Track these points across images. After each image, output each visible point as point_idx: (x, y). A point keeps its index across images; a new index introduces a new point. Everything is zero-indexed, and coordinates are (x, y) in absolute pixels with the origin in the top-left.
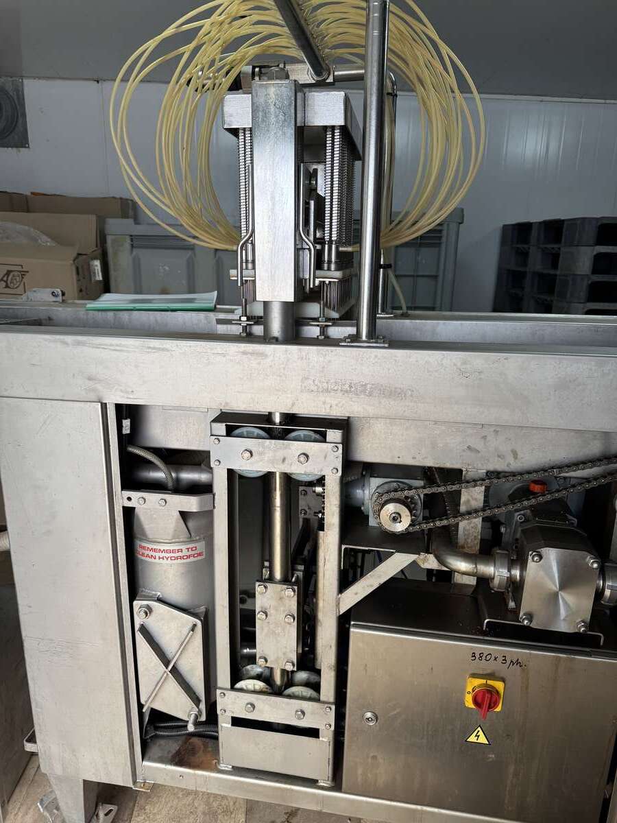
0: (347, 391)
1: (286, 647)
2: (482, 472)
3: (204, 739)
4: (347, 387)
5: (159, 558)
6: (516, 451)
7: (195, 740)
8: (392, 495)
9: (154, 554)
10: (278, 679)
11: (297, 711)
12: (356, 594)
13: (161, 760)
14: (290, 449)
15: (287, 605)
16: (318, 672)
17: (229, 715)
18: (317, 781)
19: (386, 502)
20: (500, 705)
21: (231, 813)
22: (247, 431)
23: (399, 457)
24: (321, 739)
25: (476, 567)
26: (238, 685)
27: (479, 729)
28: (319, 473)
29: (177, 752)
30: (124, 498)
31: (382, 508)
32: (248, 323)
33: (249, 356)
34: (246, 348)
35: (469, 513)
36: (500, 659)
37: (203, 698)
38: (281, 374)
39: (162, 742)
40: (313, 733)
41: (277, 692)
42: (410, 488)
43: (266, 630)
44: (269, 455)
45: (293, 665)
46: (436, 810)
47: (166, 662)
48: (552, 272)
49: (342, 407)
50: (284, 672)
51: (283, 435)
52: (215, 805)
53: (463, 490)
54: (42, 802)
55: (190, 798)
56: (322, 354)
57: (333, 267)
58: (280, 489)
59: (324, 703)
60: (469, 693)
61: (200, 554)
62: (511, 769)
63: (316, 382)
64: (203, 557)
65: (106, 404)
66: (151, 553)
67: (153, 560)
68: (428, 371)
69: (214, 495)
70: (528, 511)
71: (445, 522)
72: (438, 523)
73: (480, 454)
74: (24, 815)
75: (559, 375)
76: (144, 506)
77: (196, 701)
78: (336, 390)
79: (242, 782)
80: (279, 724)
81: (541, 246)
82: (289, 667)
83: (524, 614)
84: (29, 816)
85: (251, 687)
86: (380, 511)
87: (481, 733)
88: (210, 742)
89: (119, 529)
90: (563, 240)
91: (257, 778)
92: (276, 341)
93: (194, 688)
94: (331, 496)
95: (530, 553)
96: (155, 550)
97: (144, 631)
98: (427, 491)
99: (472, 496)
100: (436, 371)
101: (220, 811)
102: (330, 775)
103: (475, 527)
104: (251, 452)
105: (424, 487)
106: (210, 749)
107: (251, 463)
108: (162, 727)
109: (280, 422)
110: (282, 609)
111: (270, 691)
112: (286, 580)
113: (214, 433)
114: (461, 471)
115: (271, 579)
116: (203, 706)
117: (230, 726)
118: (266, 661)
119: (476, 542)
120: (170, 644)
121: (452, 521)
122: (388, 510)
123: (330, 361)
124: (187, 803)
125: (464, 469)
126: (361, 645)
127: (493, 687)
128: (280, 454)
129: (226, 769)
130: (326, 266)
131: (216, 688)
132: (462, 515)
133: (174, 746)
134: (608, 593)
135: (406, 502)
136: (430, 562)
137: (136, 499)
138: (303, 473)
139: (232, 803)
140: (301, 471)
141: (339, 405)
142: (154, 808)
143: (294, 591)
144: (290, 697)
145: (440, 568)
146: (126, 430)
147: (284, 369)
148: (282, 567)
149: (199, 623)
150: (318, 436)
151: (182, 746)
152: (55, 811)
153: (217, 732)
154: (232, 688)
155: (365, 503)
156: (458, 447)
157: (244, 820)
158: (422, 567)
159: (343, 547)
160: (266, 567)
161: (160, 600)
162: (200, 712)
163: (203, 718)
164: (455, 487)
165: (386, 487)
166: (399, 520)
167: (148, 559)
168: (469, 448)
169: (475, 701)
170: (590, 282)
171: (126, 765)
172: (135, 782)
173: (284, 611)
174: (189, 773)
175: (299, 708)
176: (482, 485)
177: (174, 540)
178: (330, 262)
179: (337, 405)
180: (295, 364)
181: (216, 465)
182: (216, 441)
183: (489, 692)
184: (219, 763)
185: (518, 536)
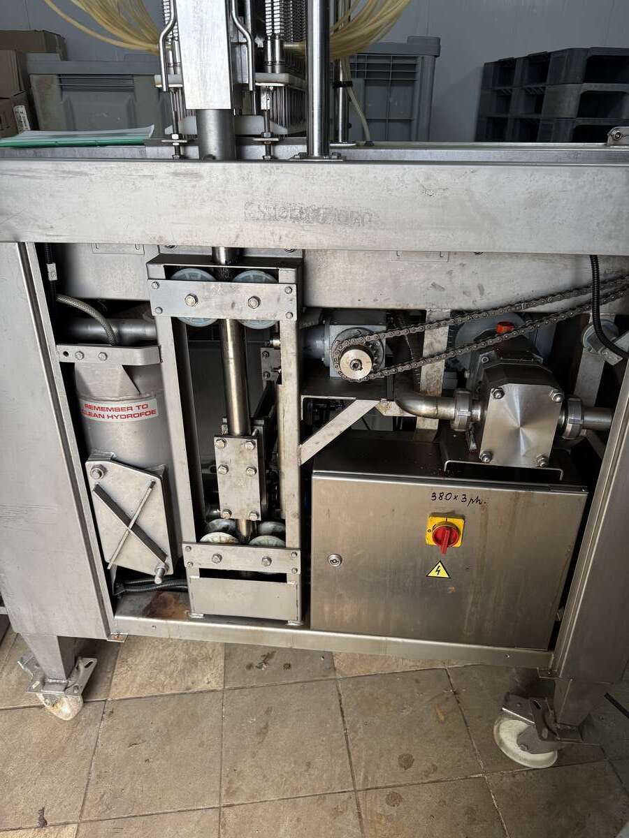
0: (297, 219)
1: (249, 499)
2: (447, 312)
3: (175, 593)
4: (297, 212)
5: (108, 417)
6: (482, 286)
7: (166, 595)
8: (353, 341)
9: (102, 413)
10: (244, 531)
11: (263, 558)
12: (317, 443)
13: (133, 614)
14: (239, 291)
15: (248, 459)
16: (283, 522)
17: (197, 567)
18: (286, 622)
19: (347, 349)
20: (460, 541)
21: (211, 659)
22: (189, 274)
23: (359, 300)
24: (288, 583)
25: (437, 409)
26: (204, 539)
27: (440, 564)
28: (273, 319)
29: (148, 606)
30: (59, 353)
31: (342, 356)
32: (181, 141)
33: (182, 177)
34: (176, 168)
35: (432, 356)
36: (460, 498)
37: (168, 552)
38: (221, 199)
39: (133, 598)
40: (281, 578)
41: (244, 542)
42: (371, 333)
43: (228, 483)
44: (215, 300)
45: (258, 515)
46: (400, 640)
47: (127, 520)
48: (535, 116)
49: (292, 238)
50: (249, 522)
51: (231, 276)
52: (195, 653)
53: (426, 332)
54: (22, 660)
55: (170, 649)
56: (266, 172)
57: (277, 68)
58: (233, 340)
59: (290, 549)
60: (429, 531)
61: (152, 412)
62: (470, 599)
63: (262, 208)
64: (157, 415)
65: (24, 243)
66: (98, 412)
67: (101, 419)
68: (389, 190)
69: (160, 348)
70: (493, 352)
71: (407, 367)
72: (400, 369)
73: (445, 292)
74: (8, 674)
75: (530, 190)
76: (83, 361)
77: (162, 556)
78: (286, 217)
79: (214, 628)
80: (247, 572)
81: (525, 87)
82: (254, 518)
83: (484, 452)
84: (13, 675)
85: (217, 540)
86: (340, 359)
87: (441, 568)
88: (182, 595)
89: (60, 387)
90: (548, 80)
91: (228, 623)
92: (213, 159)
93: (158, 544)
94: (287, 345)
95: (492, 390)
96: (102, 409)
97: (100, 490)
98: (388, 335)
99: (435, 339)
100: (397, 189)
101: (199, 659)
102: (299, 616)
103: (439, 371)
104: (195, 297)
105: (386, 332)
106: (181, 601)
107: (197, 310)
108: (131, 585)
109: (226, 262)
110: (243, 462)
111: (237, 542)
112: (245, 434)
113: (151, 277)
114: (423, 312)
115: (230, 434)
116: (169, 560)
117: (198, 577)
118: (230, 513)
119: (438, 387)
120: (130, 503)
121: (414, 365)
122: (348, 357)
123: (276, 181)
124: (168, 653)
125: (428, 310)
126: (323, 492)
127: (452, 524)
128: (228, 299)
129: (198, 617)
130: (269, 68)
131: (181, 542)
132: (425, 359)
133: (145, 601)
134: (569, 427)
135: (367, 348)
136: (392, 410)
137: (73, 353)
138: (255, 319)
139: (210, 651)
140: (254, 317)
141: (290, 236)
142: (136, 661)
143: (254, 444)
144: (256, 546)
145: (402, 415)
146: (53, 276)
147: (224, 192)
148: (240, 421)
149: (158, 481)
150: (269, 277)
151: (153, 600)
152: (36, 667)
153: (187, 586)
154: (198, 541)
155: (325, 353)
156: (422, 285)
157: (223, 664)
158: (384, 414)
159: (303, 397)
160: (225, 424)
161: (114, 460)
162: (167, 565)
163: (171, 572)
164: (418, 329)
165: (346, 335)
166: (359, 367)
167: (95, 419)
168: (434, 285)
169: (436, 538)
170: (574, 127)
171: (98, 619)
172: (108, 635)
173: (245, 464)
174: (163, 623)
175: (265, 555)
176: (445, 325)
177: (121, 398)
178: (274, 62)
179: (287, 236)
180: (235, 186)
181: (157, 313)
182: (155, 285)
183: (449, 529)
184: (190, 612)
185: (481, 379)
